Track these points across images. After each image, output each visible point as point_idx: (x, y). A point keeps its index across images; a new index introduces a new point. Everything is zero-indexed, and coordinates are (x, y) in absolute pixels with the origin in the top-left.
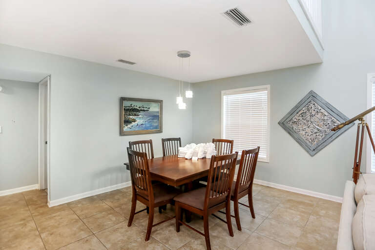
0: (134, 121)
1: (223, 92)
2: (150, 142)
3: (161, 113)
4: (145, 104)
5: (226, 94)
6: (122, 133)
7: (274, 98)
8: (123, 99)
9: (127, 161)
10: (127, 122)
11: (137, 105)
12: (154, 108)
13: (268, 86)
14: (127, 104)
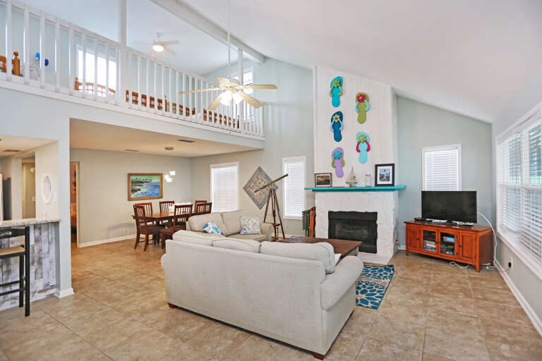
0: (139, 190)
1: (211, 166)
2: (151, 204)
3: (162, 184)
4: (148, 178)
5: (213, 167)
6: (130, 199)
7: (241, 170)
8: (130, 175)
9: (134, 215)
10: (134, 191)
11: (141, 178)
12: (156, 180)
13: (238, 163)
14: (133, 178)
